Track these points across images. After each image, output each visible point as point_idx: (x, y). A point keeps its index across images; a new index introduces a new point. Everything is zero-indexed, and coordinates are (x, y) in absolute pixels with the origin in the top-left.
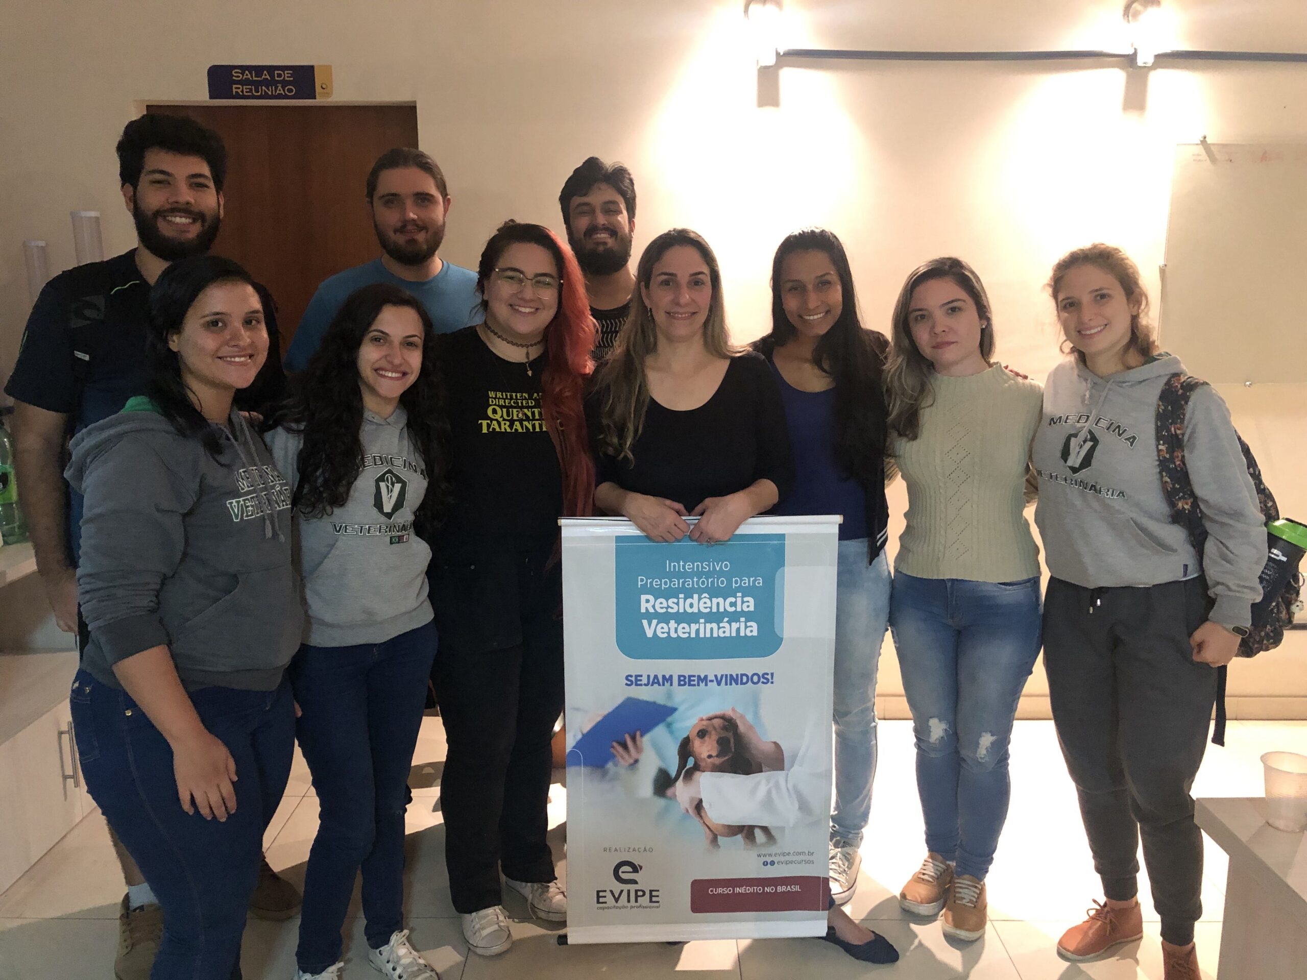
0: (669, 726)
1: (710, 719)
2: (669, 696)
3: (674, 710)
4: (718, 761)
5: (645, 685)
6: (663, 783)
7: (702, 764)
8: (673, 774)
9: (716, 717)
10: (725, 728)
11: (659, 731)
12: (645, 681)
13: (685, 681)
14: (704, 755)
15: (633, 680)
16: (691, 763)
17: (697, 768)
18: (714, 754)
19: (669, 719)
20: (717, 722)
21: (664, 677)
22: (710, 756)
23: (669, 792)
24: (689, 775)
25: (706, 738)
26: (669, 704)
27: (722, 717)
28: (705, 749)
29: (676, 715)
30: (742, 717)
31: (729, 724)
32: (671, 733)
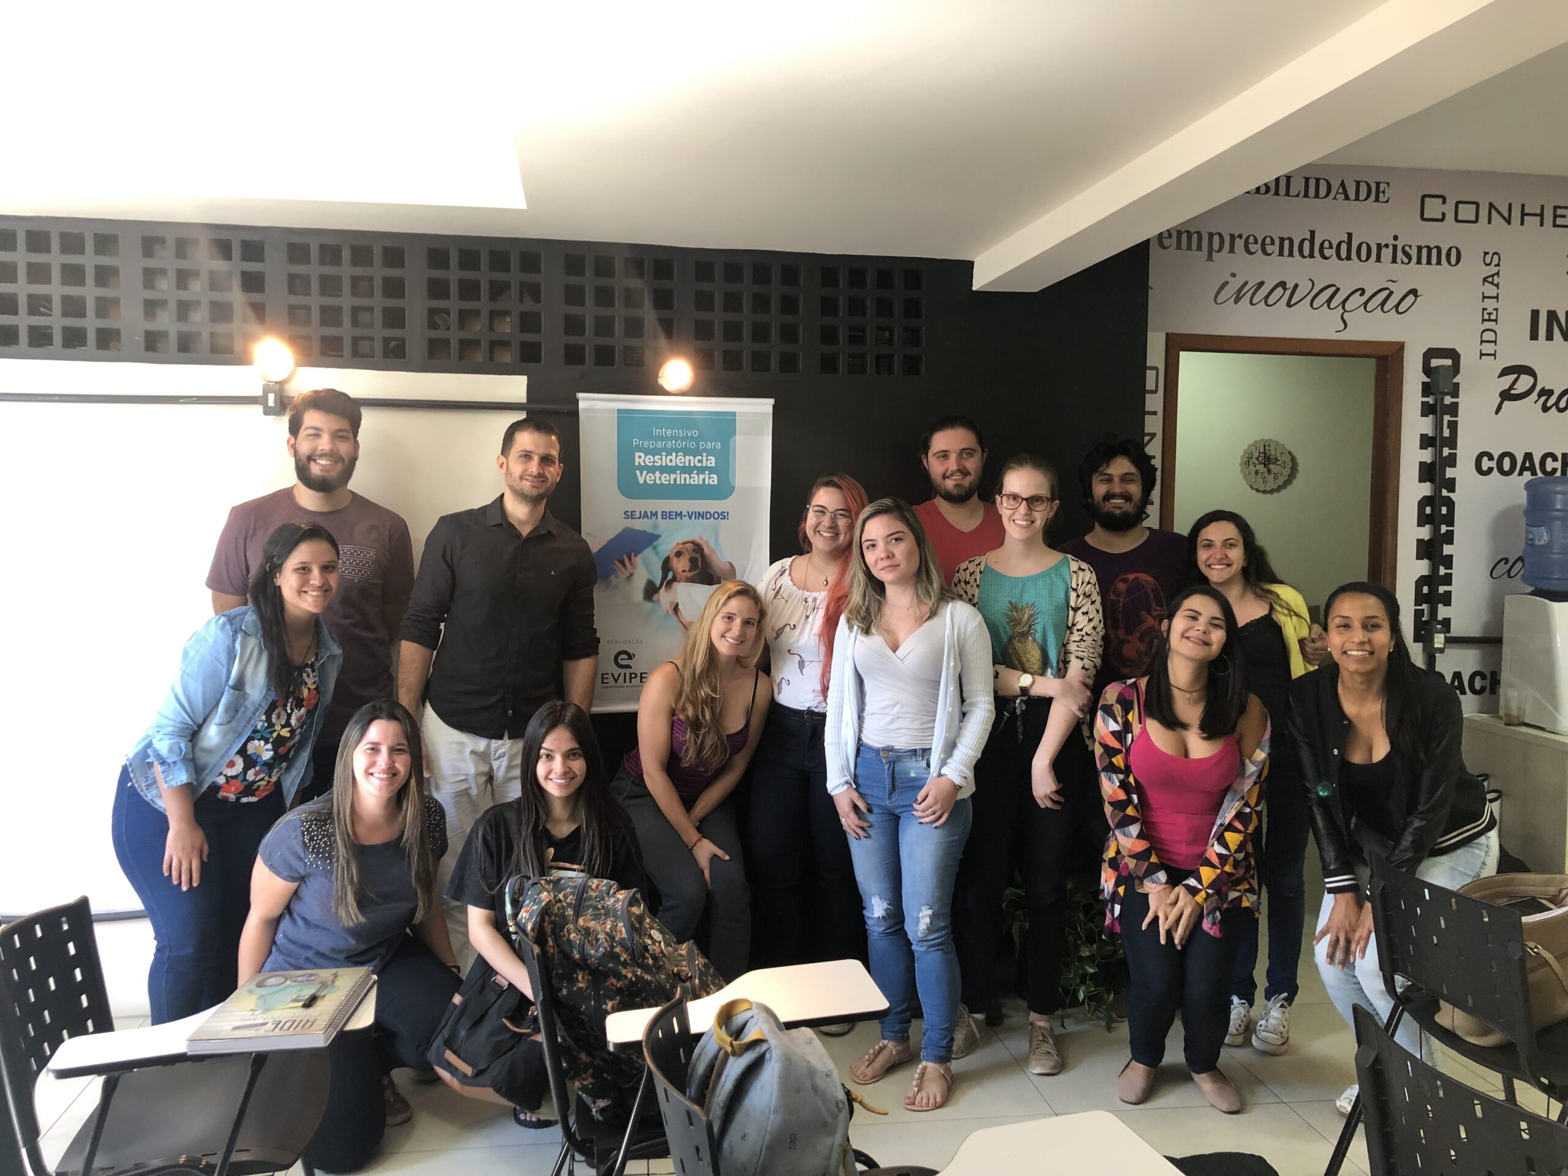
0: (655, 548)
1: (684, 543)
2: (655, 526)
3: (658, 537)
4: (690, 575)
5: (639, 518)
6: (651, 591)
7: (678, 577)
8: (658, 584)
9: (688, 542)
10: (694, 551)
11: (648, 552)
12: (638, 515)
13: (666, 515)
14: (680, 570)
15: (630, 515)
16: (670, 575)
17: (674, 579)
18: (687, 569)
19: (655, 544)
20: (689, 546)
21: (651, 512)
22: (684, 571)
23: (655, 598)
24: (669, 584)
25: (682, 557)
26: (655, 533)
27: (693, 542)
28: (681, 565)
29: (660, 540)
30: (707, 543)
31: (698, 548)
32: (657, 553)
